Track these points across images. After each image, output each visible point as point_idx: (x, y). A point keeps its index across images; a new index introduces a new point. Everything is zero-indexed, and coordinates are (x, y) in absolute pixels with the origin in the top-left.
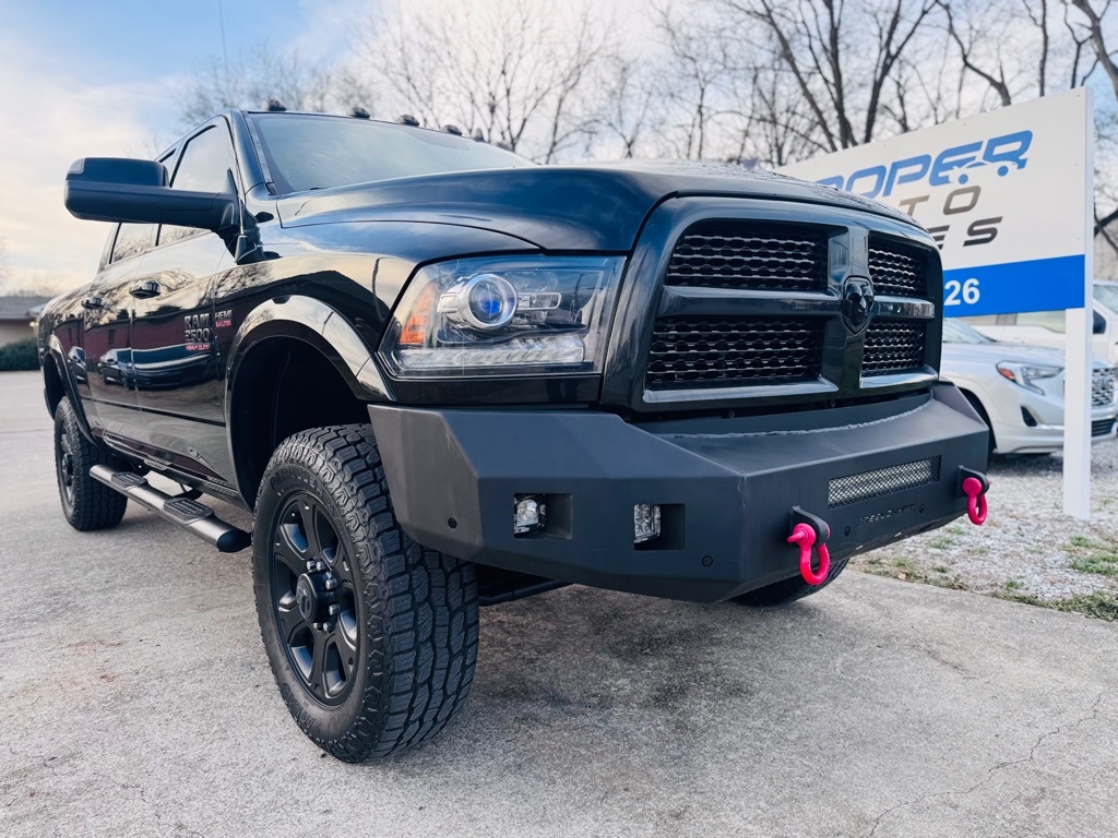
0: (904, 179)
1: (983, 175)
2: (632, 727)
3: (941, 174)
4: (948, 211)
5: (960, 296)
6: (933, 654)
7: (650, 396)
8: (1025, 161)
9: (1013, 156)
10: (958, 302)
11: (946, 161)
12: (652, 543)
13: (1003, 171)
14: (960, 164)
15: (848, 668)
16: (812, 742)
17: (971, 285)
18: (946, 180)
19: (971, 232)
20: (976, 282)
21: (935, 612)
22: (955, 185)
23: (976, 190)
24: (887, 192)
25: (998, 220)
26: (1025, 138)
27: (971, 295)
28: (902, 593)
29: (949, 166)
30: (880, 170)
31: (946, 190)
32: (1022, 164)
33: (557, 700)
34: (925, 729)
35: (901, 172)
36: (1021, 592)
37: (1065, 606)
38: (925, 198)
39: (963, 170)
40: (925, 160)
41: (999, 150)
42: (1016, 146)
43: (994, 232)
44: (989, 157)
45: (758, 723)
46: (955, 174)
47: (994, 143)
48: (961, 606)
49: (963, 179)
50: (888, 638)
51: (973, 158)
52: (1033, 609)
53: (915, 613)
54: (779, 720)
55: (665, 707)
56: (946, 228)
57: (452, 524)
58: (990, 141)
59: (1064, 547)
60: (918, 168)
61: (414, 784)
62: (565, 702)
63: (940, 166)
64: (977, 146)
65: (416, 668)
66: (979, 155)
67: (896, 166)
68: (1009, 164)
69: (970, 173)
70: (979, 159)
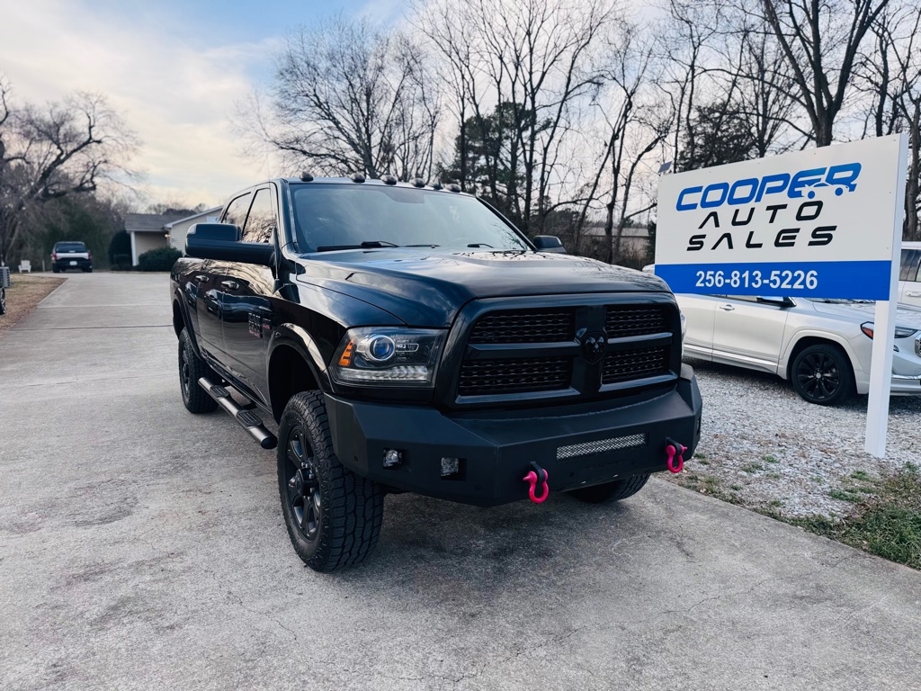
0: (771, 191)
1: (825, 194)
2: (473, 568)
3: (796, 190)
4: (799, 218)
5: (803, 283)
6: (679, 545)
7: (461, 399)
8: (855, 185)
9: (846, 181)
10: (802, 287)
11: (800, 180)
12: (452, 476)
13: (839, 192)
14: (810, 183)
15: (620, 548)
16: (569, 588)
17: (812, 275)
18: (799, 194)
19: (814, 235)
20: (815, 273)
21: (704, 517)
22: (807, 199)
23: (819, 204)
24: (758, 200)
25: (833, 228)
26: (856, 168)
27: (812, 283)
28: (692, 503)
29: (802, 184)
30: (753, 182)
31: (799, 201)
32: (852, 188)
33: (439, 549)
34: (640, 587)
35: (769, 185)
36: (777, 510)
37: (796, 522)
38: (784, 207)
39: (812, 188)
40: (785, 177)
41: (837, 176)
42: (849, 174)
43: (830, 237)
44: (831, 180)
45: (545, 574)
46: (805, 190)
47: (835, 170)
48: (725, 515)
49: (811, 195)
50: (658, 532)
51: (819, 180)
52: (772, 521)
53: (691, 517)
54: (557, 574)
55: (498, 559)
56: (797, 230)
57: (356, 459)
58: (832, 168)
59: (841, 479)
60: (780, 183)
61: (347, 585)
62: (443, 550)
63: (796, 183)
64: (822, 171)
65: (345, 526)
66: (823, 178)
67: (766, 179)
68: (843, 187)
69: (817, 190)
70: (823, 181)
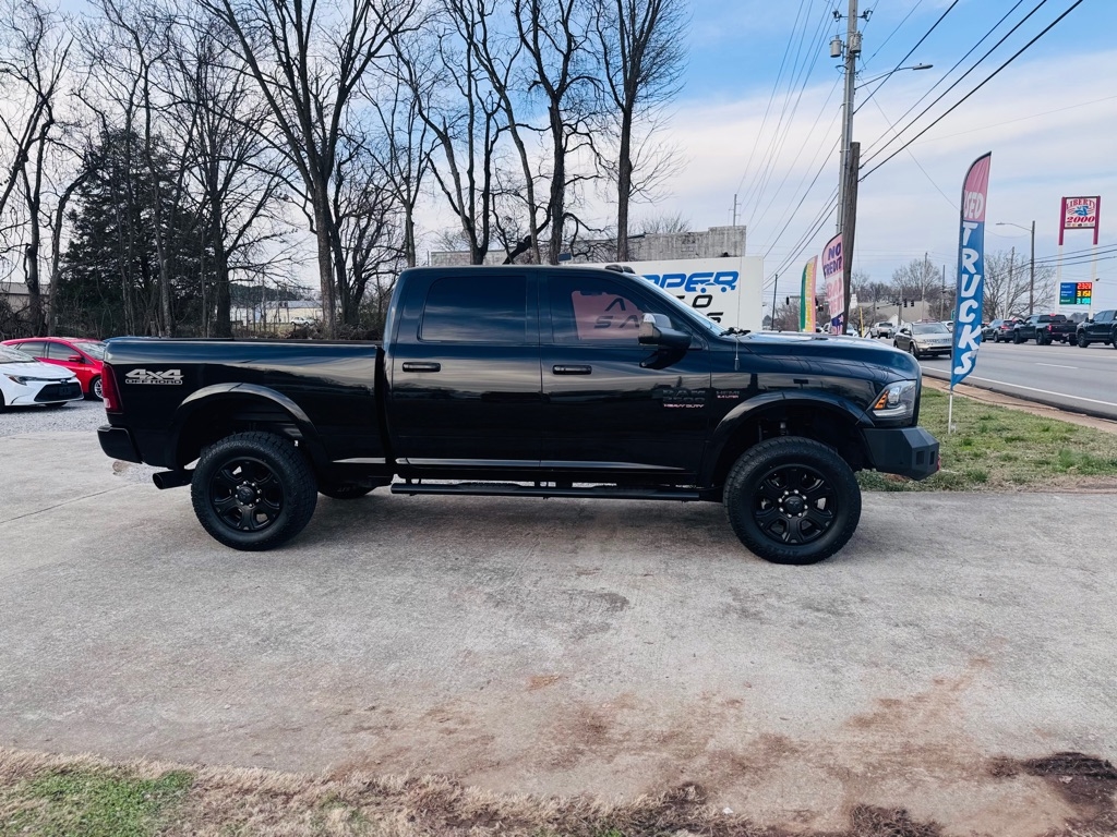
0: (670, 285)
1: (713, 290)
3: (691, 286)
4: (694, 306)
8: (735, 286)
9: (729, 283)
11: (694, 279)
13: (724, 290)
14: (702, 282)
18: (694, 289)
23: (710, 297)
25: (721, 314)
26: (735, 275)
29: (696, 282)
30: (656, 277)
31: (693, 295)
32: (733, 288)
35: (669, 281)
38: (683, 297)
39: (703, 286)
40: (682, 276)
41: (722, 279)
42: (730, 278)
43: (719, 320)
44: (717, 281)
46: (699, 287)
47: (719, 275)
49: (703, 290)
51: (709, 280)
58: (717, 273)
60: (678, 280)
63: (691, 281)
64: (711, 275)
66: (712, 279)
67: (667, 276)
68: (727, 287)
69: (707, 287)
70: (712, 281)
